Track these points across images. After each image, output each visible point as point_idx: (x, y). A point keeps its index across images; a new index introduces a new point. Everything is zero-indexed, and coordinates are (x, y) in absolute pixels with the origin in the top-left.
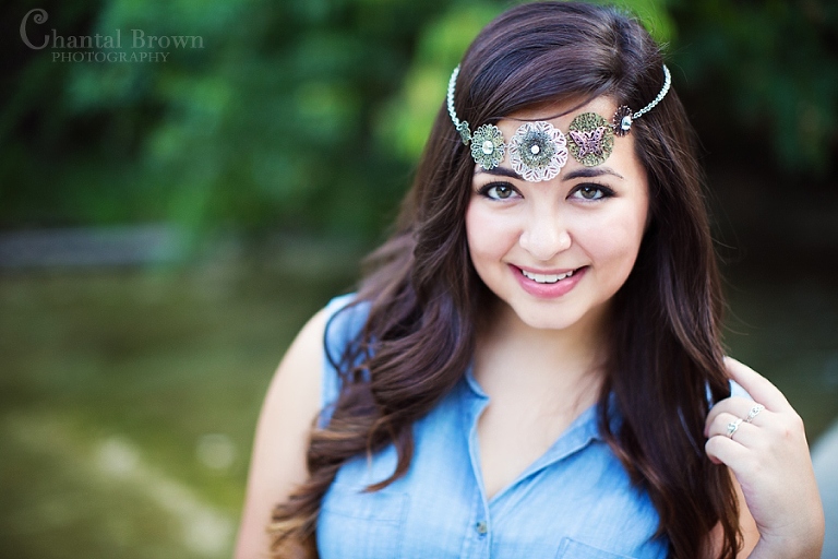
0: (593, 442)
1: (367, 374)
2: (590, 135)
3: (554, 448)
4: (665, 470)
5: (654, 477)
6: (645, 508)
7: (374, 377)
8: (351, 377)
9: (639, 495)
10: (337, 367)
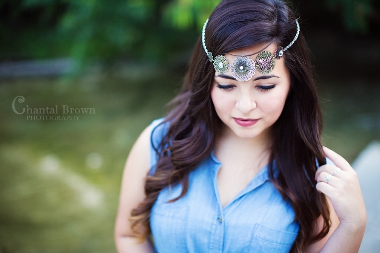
0: (267, 181)
1: (169, 153)
2: (265, 61)
3: (250, 184)
4: (298, 193)
5: (292, 197)
6: (289, 211)
7: (172, 155)
8: (162, 155)
9: (287, 204)
10: (156, 150)
